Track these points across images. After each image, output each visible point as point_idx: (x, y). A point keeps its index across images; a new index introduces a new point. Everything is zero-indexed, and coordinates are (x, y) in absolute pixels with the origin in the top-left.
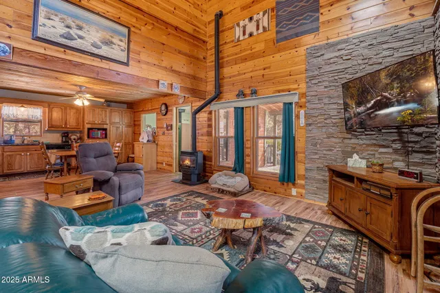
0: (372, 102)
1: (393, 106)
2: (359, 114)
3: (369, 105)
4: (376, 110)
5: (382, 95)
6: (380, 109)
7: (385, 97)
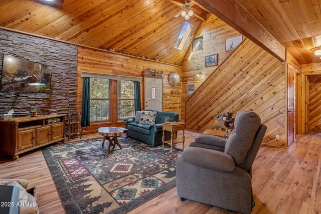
0: (27, 77)
1: (37, 82)
2: (16, 82)
3: (25, 78)
4: (29, 83)
5: (33, 75)
6: (31, 82)
7: (34, 77)
